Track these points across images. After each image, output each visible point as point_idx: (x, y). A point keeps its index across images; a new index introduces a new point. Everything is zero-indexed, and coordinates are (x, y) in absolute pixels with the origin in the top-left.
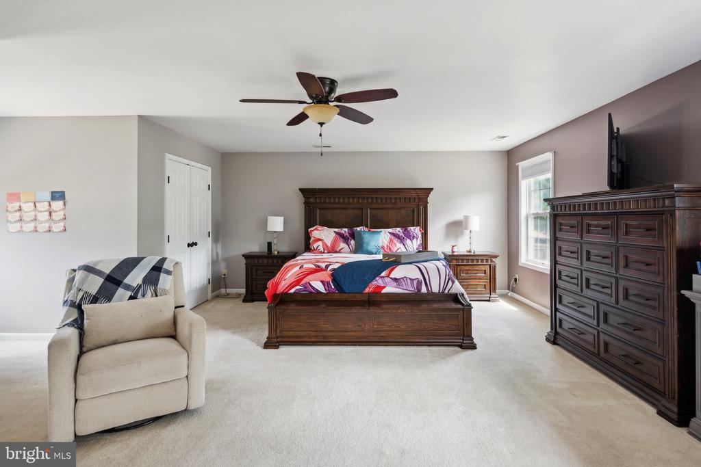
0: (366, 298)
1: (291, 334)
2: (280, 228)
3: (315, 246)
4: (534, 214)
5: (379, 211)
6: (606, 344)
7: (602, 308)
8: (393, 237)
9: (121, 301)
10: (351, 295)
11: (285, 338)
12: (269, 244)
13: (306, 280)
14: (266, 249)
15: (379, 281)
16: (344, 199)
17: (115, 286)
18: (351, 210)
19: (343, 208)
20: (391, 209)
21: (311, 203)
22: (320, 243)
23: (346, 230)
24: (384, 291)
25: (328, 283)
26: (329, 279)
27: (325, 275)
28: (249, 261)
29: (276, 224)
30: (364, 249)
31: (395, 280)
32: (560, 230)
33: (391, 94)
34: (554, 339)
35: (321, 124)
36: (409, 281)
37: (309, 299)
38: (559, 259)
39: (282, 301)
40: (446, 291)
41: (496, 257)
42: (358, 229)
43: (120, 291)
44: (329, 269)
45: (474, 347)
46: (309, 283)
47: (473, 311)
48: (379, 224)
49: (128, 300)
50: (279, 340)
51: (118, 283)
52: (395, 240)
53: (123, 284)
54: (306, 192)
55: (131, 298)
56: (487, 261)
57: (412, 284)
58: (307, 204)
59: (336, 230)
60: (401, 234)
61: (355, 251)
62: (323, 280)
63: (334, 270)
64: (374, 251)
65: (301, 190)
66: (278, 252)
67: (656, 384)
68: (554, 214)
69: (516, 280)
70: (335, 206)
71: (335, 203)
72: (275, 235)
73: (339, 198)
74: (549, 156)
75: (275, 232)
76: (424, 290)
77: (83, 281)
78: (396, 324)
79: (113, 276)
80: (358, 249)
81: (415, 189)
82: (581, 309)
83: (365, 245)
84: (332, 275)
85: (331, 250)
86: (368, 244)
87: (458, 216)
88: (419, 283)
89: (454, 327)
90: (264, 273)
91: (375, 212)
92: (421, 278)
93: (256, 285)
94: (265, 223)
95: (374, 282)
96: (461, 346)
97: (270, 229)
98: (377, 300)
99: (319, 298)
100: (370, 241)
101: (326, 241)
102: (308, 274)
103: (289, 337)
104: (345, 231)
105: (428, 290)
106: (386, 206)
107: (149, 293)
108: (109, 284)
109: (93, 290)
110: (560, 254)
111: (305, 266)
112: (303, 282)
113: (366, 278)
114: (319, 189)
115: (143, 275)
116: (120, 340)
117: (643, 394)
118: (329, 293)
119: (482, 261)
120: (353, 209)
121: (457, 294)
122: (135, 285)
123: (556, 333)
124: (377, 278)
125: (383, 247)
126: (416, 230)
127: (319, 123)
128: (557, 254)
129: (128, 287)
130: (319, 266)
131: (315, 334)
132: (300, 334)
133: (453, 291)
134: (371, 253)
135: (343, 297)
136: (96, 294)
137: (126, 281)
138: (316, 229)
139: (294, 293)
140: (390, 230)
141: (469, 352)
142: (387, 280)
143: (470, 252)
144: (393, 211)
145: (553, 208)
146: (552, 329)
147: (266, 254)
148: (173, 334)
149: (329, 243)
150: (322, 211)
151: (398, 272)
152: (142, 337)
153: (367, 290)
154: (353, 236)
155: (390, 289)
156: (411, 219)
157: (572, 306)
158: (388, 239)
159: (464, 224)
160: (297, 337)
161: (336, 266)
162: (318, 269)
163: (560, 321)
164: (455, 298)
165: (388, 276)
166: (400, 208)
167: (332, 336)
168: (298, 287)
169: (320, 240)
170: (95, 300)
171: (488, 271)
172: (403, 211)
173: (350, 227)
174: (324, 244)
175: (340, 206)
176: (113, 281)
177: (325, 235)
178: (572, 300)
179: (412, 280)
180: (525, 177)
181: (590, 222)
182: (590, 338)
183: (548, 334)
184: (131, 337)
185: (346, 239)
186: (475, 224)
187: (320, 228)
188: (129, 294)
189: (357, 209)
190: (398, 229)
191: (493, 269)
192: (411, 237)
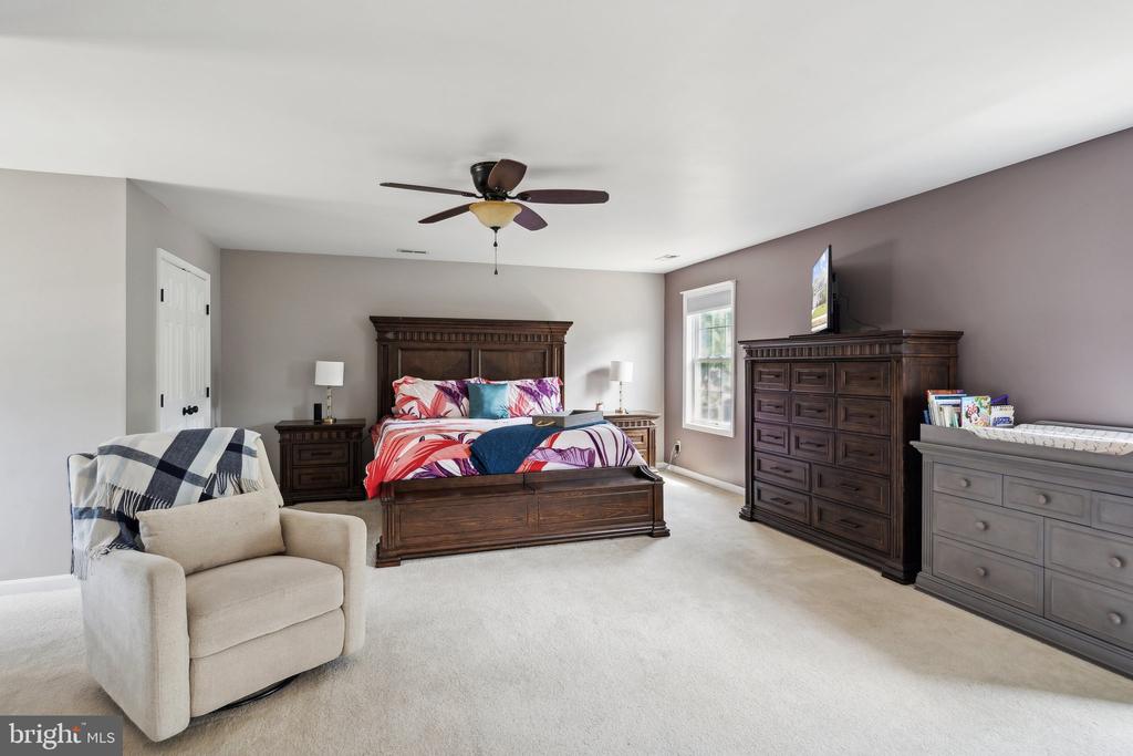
0: (520, 480)
1: (419, 540)
2: (338, 381)
3: (406, 408)
4: (701, 360)
5: (495, 354)
6: (821, 512)
7: (816, 469)
8: (523, 393)
9: (189, 503)
10: (500, 477)
11: (408, 547)
12: (318, 408)
13: (431, 458)
14: (311, 417)
15: (537, 455)
16: (442, 334)
17: (176, 480)
18: (453, 353)
19: (439, 349)
20: (512, 351)
21: (389, 340)
22: (414, 404)
23: (454, 382)
24: (545, 469)
25: (465, 461)
26: (465, 456)
27: (461, 451)
28: (287, 436)
29: (331, 374)
30: (485, 410)
31: (560, 452)
32: (760, 380)
33: (601, 197)
34: (751, 514)
35: (496, 229)
36: (578, 451)
37: (434, 487)
38: (758, 415)
39: (397, 492)
40: (625, 464)
41: (656, 418)
42: (472, 381)
43: (185, 486)
44: (465, 440)
45: (666, 534)
46: (437, 463)
47: (665, 488)
48: (497, 374)
49: (200, 501)
50: (400, 551)
51: (180, 473)
52: (527, 397)
53: (187, 475)
54: (381, 324)
55: (205, 497)
56: (645, 423)
57: (582, 457)
58: (382, 341)
59: (438, 383)
60: (535, 388)
61: (472, 414)
62: (457, 456)
63: (473, 441)
64: (499, 413)
65: (372, 318)
66: (335, 420)
67: (880, 545)
68: (752, 361)
69: (677, 447)
70: (428, 345)
71: (428, 340)
72: (329, 392)
73: (434, 334)
74: (729, 285)
75: (329, 387)
76: (598, 463)
77: (119, 472)
78: (569, 512)
79: (169, 462)
80: (476, 411)
81: (548, 322)
82: (788, 475)
83: (486, 406)
84: (471, 449)
85: (431, 414)
86: (490, 404)
87: (604, 361)
88: (592, 455)
89: (642, 510)
90: (313, 454)
91: (488, 354)
92: (593, 447)
93: (300, 476)
94: (311, 373)
95: (531, 457)
96: (651, 535)
97: (320, 381)
98: (534, 483)
99: (452, 484)
100: (493, 398)
101: (422, 400)
102: (433, 450)
103: (417, 546)
104: (452, 384)
105: (603, 463)
106: (505, 347)
107: (230, 489)
108: (165, 476)
109: (141, 488)
110: (760, 410)
111: (427, 438)
112: (427, 462)
113: (520, 452)
114: (404, 318)
115: (217, 458)
116: (206, 566)
117: (867, 560)
118: (467, 475)
119: (639, 424)
120: (456, 350)
121: (638, 467)
122: (206, 475)
123: (753, 506)
124: (535, 451)
125: (510, 408)
126: (551, 381)
127: (493, 228)
128: (756, 409)
129: (196, 480)
130: (449, 438)
131: (457, 537)
132: (432, 539)
133: (633, 463)
134: (495, 417)
135: (488, 480)
136: (146, 493)
137: (192, 469)
138: (405, 382)
139: (412, 479)
140: (519, 382)
141: (663, 541)
142: (549, 452)
143: (620, 412)
144: (515, 354)
145: (750, 352)
146: (747, 502)
147: (311, 424)
148: (283, 549)
149: (428, 403)
150: (407, 354)
151: (563, 441)
152: (240, 556)
153: (521, 469)
154: (465, 391)
155: (553, 465)
156: (540, 365)
157: (775, 471)
158: (516, 396)
159: (611, 373)
160: (428, 545)
161: (475, 436)
162: (449, 442)
163: (759, 491)
164: (637, 472)
165: (550, 448)
166: (527, 350)
167: (481, 538)
168: (419, 470)
169: (413, 398)
170: (146, 503)
171: (646, 438)
172: (530, 355)
173: (459, 379)
174: (421, 405)
175: (435, 345)
176: (171, 470)
177: (418, 391)
178: (774, 464)
179: (582, 451)
180: (692, 310)
181: (801, 370)
182: (799, 507)
183: (743, 510)
184: (224, 559)
185: (454, 398)
186: (628, 373)
187: (410, 379)
188: (199, 490)
189: (462, 350)
190: (530, 381)
191: (651, 434)
192: (549, 393)
